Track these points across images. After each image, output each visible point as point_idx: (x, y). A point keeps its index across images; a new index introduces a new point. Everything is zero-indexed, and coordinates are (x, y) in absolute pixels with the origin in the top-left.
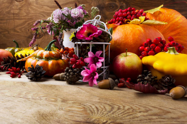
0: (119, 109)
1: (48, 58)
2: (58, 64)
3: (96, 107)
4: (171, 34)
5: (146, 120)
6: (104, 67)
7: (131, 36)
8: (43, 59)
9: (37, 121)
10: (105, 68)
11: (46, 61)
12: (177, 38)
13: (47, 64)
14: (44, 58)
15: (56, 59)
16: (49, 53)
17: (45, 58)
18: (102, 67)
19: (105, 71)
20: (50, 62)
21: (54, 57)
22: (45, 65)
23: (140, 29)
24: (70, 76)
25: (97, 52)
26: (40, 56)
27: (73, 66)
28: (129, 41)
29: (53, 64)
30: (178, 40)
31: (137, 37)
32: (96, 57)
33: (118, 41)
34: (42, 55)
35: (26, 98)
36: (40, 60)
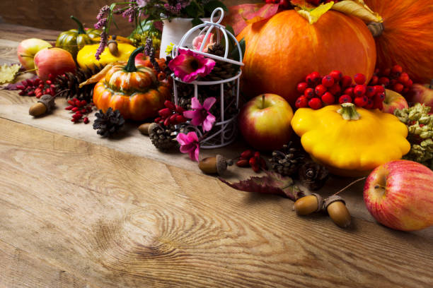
0: (203, 227)
1: (129, 90)
2: (146, 102)
3: (174, 220)
4: (412, 22)
5: (224, 253)
6: (223, 123)
7: (287, 56)
8: (121, 91)
9: (95, 238)
10: (224, 125)
11: (126, 97)
12: (422, 34)
13: (128, 104)
14: (122, 89)
15: (143, 90)
16: (131, 80)
17: (124, 89)
18: (218, 124)
19: (223, 128)
20: (133, 99)
21: (139, 87)
22: (124, 105)
23: (310, 40)
24: (159, 141)
25: (207, 101)
26: (115, 85)
27: (165, 122)
28: (281, 67)
29: (137, 103)
30: (422, 42)
31: (298, 59)
32: (204, 109)
33: (259, 63)
34: (118, 82)
35: (88, 189)
36: (116, 93)
